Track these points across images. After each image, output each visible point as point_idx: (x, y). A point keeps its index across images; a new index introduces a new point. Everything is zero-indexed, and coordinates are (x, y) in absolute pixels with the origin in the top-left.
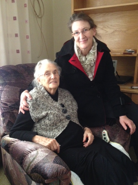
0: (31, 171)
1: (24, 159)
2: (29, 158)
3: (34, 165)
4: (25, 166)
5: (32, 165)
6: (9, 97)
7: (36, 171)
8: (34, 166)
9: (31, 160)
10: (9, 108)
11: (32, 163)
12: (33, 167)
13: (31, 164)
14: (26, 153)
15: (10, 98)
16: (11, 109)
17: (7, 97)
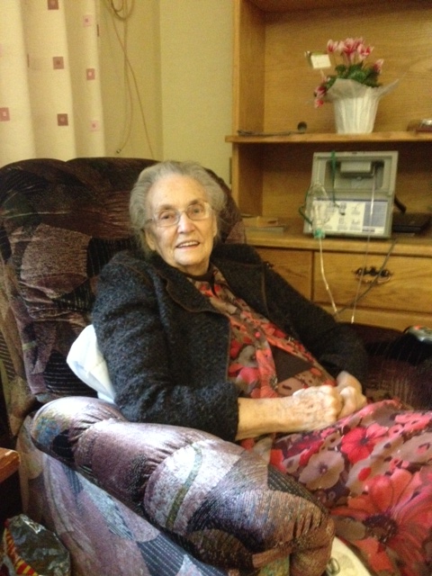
0: (189, 522)
1: (147, 479)
2: (172, 474)
3: (197, 497)
4: (160, 503)
5: (192, 498)
6: (50, 268)
7: (213, 520)
8: (199, 501)
9: (184, 482)
10: (52, 306)
11: (190, 493)
12: (196, 507)
13: (187, 496)
14: (152, 457)
15: (53, 271)
16: (60, 311)
17: (45, 269)
